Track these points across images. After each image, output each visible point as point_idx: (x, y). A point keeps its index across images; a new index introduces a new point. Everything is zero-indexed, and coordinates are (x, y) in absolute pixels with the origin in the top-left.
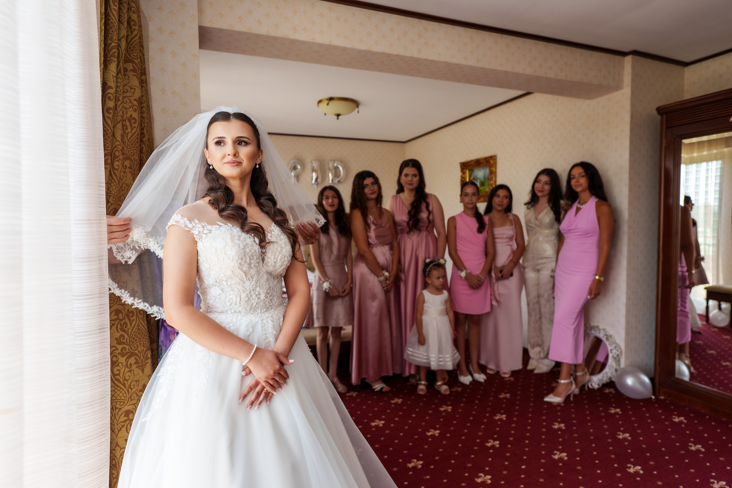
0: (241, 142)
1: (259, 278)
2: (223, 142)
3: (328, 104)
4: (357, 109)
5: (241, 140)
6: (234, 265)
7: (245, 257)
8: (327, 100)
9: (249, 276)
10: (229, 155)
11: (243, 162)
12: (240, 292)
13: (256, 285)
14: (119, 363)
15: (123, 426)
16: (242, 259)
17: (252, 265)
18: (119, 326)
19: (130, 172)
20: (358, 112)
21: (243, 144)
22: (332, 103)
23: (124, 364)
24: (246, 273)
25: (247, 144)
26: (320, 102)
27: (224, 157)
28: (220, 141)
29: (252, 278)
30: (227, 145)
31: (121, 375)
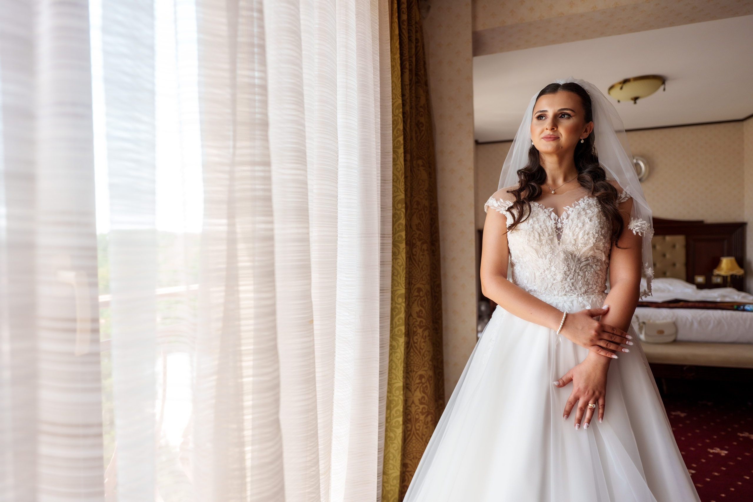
0: (563, 115)
1: (553, 256)
2: (544, 117)
3: (621, 88)
4: (662, 87)
5: (563, 112)
6: (523, 241)
7: (534, 233)
8: (620, 83)
9: (541, 254)
10: (547, 129)
11: (561, 137)
12: (534, 270)
13: (550, 264)
14: (418, 333)
15: (418, 387)
16: (530, 235)
17: (544, 242)
18: (419, 302)
19: (424, 170)
20: (664, 90)
21: (566, 116)
22: (627, 87)
23: (421, 334)
24: (537, 251)
25: (570, 116)
26: (611, 88)
27: (542, 131)
28: (541, 115)
29: (546, 256)
30: (548, 119)
31: (418, 343)
